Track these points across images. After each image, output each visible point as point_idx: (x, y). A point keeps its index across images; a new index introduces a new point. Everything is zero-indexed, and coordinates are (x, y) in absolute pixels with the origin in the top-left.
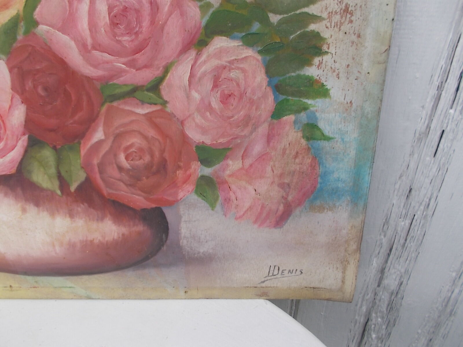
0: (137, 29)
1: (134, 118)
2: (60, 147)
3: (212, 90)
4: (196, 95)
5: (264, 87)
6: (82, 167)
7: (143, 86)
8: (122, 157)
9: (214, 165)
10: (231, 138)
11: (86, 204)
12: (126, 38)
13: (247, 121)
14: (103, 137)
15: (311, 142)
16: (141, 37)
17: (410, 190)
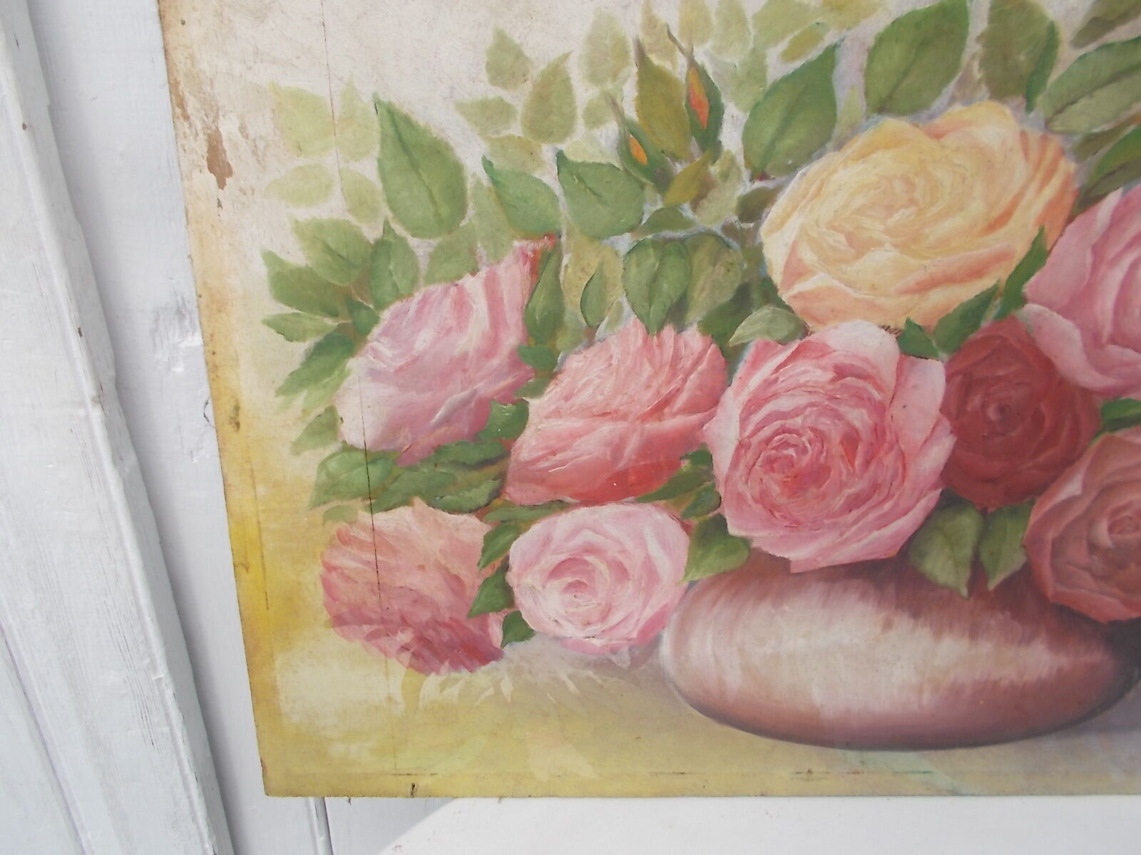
2: (993, 509)
6: (1024, 546)
8: (1102, 530)
14: (1078, 492)
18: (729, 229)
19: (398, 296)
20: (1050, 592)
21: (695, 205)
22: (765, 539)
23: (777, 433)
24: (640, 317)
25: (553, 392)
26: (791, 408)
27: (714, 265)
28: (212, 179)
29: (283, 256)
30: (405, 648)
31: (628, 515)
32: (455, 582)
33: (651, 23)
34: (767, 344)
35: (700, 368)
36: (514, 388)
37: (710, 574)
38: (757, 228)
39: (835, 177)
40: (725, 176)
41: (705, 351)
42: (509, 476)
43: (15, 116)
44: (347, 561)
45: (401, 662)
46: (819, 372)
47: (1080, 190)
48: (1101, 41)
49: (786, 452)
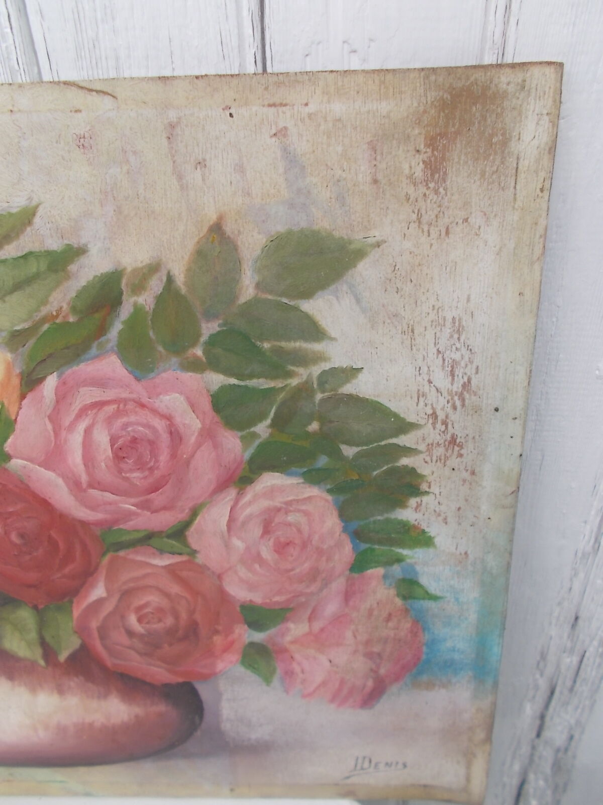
0: (152, 464)
1: (149, 570)
2: (43, 606)
3: (262, 536)
4: (238, 544)
5: (338, 534)
6: (76, 632)
7: (162, 532)
8: (133, 620)
9: (267, 629)
10: (292, 595)
11: (82, 678)
12: (136, 474)
13: (313, 575)
14: (104, 595)
15: (410, 601)
16: (157, 474)
17: (577, 618)
20: (108, 663)
47: (21, 375)
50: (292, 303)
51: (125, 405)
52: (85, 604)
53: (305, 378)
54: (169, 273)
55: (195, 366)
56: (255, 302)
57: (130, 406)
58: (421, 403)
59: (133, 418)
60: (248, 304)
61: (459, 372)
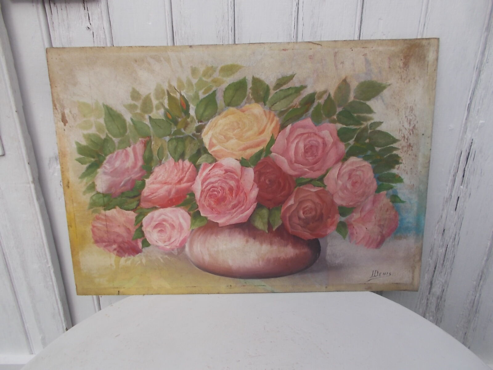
0: (316, 154)
1: (309, 193)
2: (272, 208)
3: (348, 180)
4: (340, 183)
5: (372, 178)
6: (281, 218)
7: (316, 179)
8: (301, 213)
9: (347, 216)
10: (355, 202)
11: (279, 238)
12: (311, 158)
13: (363, 194)
14: (293, 203)
15: (395, 203)
16: (317, 157)
17: (444, 230)
18: (194, 135)
19: (111, 153)
20: (290, 231)
21: (185, 129)
22: (211, 217)
23: (211, 188)
24: (173, 157)
25: (152, 177)
26: (215, 181)
27: (191, 144)
28: (62, 124)
29: (80, 143)
30: (115, 249)
31: (174, 211)
32: (128, 230)
33: (170, 86)
34: (206, 164)
35: (190, 170)
36: (141, 176)
37: (197, 227)
38: (201, 134)
39: (219, 122)
40: (192, 121)
41: (190, 166)
42: (141, 201)
43: (14, 109)
44: (99, 225)
45: (114, 254)
46: (221, 171)
47: (280, 124)
48: (280, 89)
49: (214, 193)
50: (364, 102)
51: (310, 134)
52: (286, 207)
53: (366, 125)
54: (329, 93)
55: (334, 122)
56: (353, 102)
57: (312, 135)
58: (400, 133)
59: (312, 139)
60: (351, 102)
61: (412, 123)
